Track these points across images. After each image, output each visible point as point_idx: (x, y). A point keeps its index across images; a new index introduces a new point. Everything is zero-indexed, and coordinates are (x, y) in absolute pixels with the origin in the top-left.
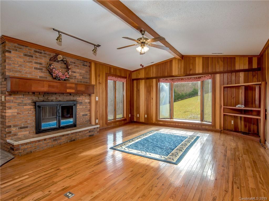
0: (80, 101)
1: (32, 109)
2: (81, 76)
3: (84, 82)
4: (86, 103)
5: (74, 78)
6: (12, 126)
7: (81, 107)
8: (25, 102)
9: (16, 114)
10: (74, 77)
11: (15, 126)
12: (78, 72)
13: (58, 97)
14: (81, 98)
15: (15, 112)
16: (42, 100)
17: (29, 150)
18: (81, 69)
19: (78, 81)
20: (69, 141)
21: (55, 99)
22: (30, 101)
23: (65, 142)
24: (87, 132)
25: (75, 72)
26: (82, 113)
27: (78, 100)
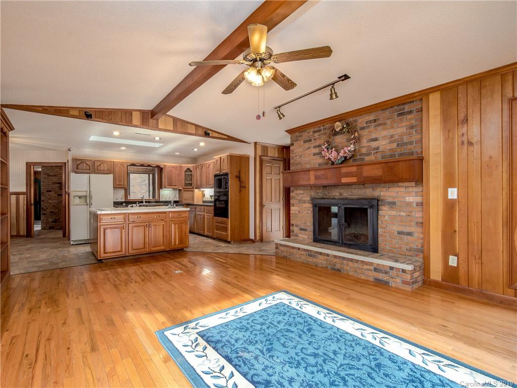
0: (390, 200)
1: (310, 208)
2: (391, 142)
3: (401, 155)
4: (409, 204)
5: (373, 152)
6: (295, 225)
7: (393, 213)
8: (304, 199)
9: (297, 212)
10: (374, 149)
11: (297, 226)
12: (384, 137)
13: (342, 191)
14: (391, 192)
15: (296, 210)
16: (321, 197)
17: (285, 254)
18: (392, 127)
19: (383, 157)
20: (329, 267)
21: (339, 194)
22: (309, 198)
23: (324, 266)
24: (368, 267)
25: (376, 140)
26: (395, 228)
27: (385, 196)
